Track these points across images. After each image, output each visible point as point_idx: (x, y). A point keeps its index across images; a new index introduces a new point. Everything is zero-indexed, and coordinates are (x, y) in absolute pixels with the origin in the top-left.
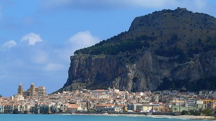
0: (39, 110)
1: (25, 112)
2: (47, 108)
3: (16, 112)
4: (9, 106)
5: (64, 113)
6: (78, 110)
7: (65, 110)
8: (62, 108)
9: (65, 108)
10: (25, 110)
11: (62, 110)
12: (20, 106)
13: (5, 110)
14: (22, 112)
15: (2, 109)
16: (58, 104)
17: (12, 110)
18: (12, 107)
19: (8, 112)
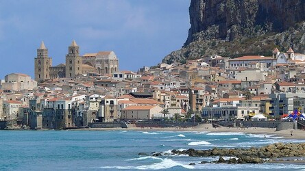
0: (39, 119)
1: (3, 125)
6: (151, 116)
7: (111, 117)
8: (103, 111)
9: (112, 112)
10: (3, 119)
11: (103, 116)
16: (92, 98)
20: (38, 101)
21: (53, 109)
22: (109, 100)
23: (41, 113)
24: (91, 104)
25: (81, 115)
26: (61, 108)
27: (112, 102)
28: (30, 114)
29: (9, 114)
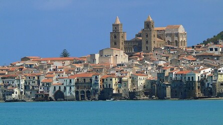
0: (168, 90)
1: (133, 96)
2: (191, 83)
3: (106, 94)
4: (88, 81)
10: (132, 91)
12: (117, 79)
13: (79, 90)
14: (123, 96)
15: (70, 88)
16: (220, 71)
17: (96, 91)
18: (96, 83)
19: (86, 96)
20: (166, 74)
21: (181, 81)
23: (169, 85)
24: (219, 76)
25: (210, 86)
26: (191, 80)
28: (158, 85)
29: (137, 86)
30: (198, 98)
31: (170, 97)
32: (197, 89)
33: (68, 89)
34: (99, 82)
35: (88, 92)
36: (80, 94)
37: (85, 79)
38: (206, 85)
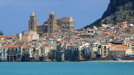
0: (63, 56)
1: (42, 59)
2: (77, 51)
3: (25, 58)
4: (15, 50)
5: (103, 59)
6: (126, 54)
7: (105, 55)
8: (100, 52)
9: (105, 52)
10: (42, 56)
11: (100, 54)
12: (32, 49)
13: (9, 55)
14: (36, 59)
15: (4, 54)
16: (94, 45)
17: (20, 56)
18: (19, 51)
19: (13, 59)
20: (62, 46)
21: (71, 50)
22: (104, 46)
23: (64, 53)
24: (94, 48)
25: (88, 54)
26: (77, 50)
27: (105, 47)
28: (57, 53)
29: (44, 53)
30: (81, 61)
31: (64, 60)
32: (80, 55)
33: (3, 54)
34: (22, 51)
35: (15, 57)
36: (10, 58)
37: (13, 49)
38: (86, 53)
